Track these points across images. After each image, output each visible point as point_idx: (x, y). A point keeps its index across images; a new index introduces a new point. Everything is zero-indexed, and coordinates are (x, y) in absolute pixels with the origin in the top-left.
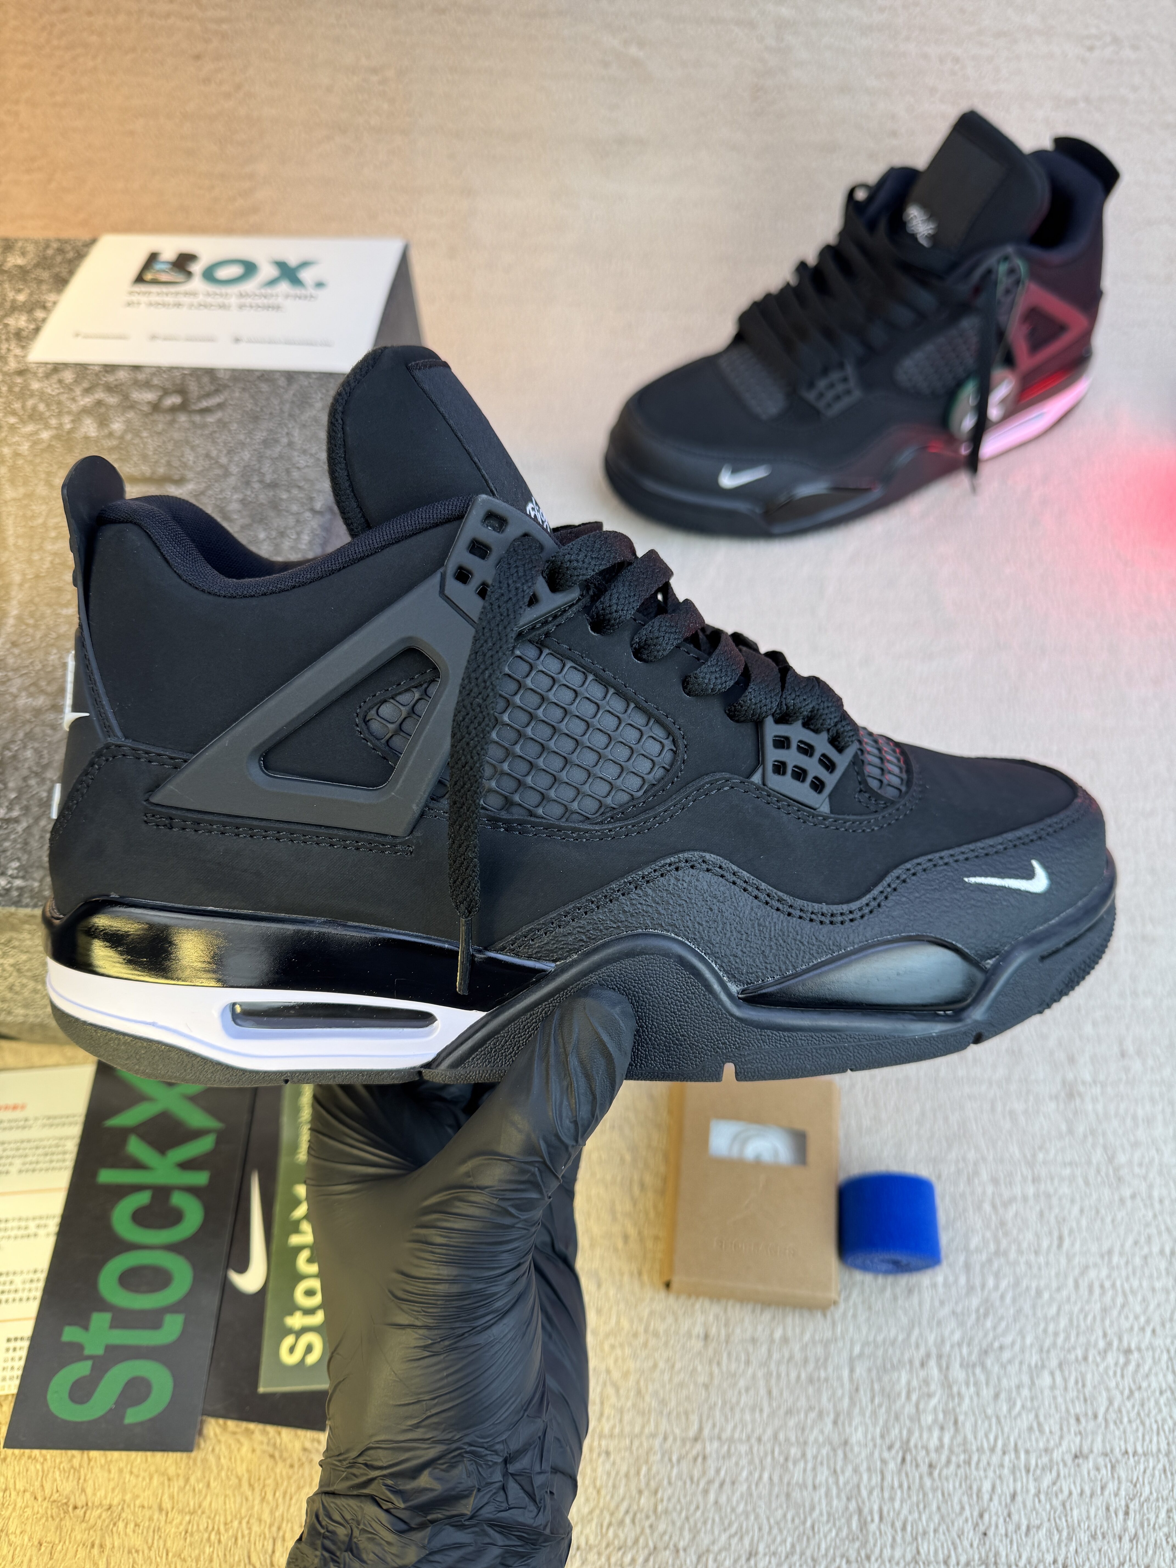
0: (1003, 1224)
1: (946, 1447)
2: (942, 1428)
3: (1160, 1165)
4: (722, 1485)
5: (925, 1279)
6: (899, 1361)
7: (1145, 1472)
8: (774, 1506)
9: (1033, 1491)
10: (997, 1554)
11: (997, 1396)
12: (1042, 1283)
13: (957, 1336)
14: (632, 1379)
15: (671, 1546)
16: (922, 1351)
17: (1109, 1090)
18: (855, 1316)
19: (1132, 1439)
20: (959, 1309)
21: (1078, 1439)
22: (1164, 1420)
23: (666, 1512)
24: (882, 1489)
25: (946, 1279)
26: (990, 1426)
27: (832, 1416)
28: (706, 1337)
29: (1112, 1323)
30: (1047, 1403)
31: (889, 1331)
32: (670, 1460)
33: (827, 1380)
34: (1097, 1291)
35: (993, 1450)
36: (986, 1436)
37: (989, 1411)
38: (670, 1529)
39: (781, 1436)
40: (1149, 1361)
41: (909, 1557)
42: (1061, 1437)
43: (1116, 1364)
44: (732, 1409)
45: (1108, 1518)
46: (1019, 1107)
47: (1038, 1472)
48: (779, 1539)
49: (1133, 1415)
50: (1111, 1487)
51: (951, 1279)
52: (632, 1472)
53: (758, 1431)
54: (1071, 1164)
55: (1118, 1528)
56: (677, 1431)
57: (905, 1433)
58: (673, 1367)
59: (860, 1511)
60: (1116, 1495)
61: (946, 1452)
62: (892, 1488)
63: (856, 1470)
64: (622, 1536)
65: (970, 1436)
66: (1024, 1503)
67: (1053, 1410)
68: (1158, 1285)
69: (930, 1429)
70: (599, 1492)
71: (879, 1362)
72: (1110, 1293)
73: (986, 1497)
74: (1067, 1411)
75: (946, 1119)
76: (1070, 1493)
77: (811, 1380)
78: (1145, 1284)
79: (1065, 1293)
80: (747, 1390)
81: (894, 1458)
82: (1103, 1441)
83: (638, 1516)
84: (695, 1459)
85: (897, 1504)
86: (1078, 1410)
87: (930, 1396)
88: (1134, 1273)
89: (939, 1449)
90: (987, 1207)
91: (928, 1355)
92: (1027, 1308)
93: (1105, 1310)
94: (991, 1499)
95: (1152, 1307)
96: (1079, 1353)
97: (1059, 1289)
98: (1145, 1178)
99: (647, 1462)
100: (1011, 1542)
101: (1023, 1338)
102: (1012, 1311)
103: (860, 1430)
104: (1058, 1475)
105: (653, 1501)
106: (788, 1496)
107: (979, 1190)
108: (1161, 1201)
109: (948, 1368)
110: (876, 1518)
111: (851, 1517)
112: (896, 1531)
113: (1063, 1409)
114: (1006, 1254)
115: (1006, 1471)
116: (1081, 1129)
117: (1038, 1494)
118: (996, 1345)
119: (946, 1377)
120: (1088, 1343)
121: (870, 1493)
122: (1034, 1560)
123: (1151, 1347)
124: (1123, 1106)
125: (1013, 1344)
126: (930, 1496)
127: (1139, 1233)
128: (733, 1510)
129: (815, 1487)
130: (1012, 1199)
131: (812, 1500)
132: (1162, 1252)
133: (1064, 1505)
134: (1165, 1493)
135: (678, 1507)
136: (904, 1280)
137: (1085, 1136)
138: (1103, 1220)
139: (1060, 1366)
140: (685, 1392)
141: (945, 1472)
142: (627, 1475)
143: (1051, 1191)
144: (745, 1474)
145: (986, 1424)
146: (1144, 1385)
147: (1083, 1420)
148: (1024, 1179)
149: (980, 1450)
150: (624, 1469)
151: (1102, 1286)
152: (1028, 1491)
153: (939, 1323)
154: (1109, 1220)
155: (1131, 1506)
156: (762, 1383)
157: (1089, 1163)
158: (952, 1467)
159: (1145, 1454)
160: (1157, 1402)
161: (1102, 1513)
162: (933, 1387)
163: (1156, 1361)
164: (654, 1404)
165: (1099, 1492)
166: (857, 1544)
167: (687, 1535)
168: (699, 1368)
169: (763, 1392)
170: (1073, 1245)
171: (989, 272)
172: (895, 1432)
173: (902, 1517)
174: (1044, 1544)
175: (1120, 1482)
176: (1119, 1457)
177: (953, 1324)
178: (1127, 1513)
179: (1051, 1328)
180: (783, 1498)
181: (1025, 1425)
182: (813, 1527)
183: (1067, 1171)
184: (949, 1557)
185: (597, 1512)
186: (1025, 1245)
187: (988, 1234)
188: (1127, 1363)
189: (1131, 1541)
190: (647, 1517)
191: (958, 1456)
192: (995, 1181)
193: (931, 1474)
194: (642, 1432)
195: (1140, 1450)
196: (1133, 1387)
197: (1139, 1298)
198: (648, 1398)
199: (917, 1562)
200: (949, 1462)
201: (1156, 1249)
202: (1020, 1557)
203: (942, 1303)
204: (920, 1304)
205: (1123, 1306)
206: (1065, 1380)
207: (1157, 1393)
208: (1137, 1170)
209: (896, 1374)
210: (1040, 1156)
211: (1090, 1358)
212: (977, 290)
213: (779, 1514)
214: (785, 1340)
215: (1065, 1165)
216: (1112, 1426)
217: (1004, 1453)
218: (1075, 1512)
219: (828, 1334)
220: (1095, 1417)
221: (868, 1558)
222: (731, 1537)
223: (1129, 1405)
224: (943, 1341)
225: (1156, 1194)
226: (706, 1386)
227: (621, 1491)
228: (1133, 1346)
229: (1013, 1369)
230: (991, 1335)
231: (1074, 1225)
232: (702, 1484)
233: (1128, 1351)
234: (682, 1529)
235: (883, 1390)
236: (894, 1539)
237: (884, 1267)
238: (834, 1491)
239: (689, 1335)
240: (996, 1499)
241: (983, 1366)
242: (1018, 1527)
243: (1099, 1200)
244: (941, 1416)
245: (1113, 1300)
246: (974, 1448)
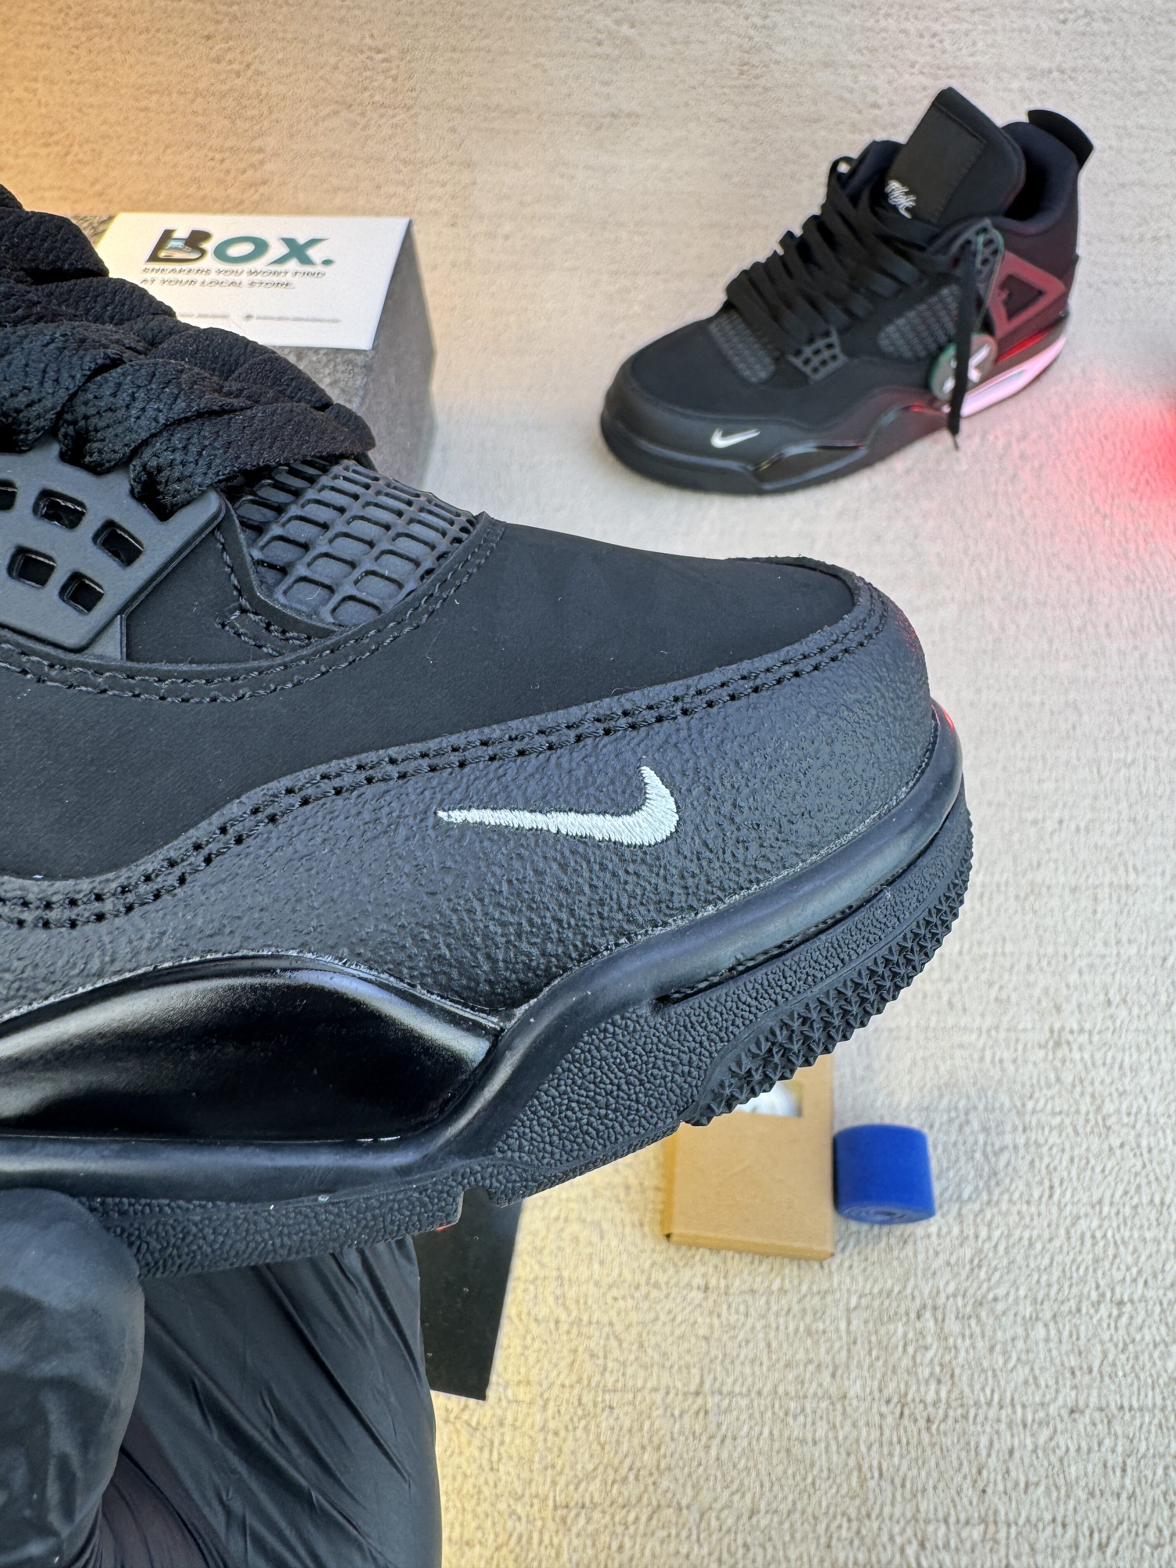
0: (995, 1174)
1: (944, 1400)
2: (939, 1382)
3: (1148, 1114)
4: (723, 1441)
5: (919, 1229)
6: (896, 1314)
7: (1141, 1427)
8: (775, 1462)
9: (1030, 1447)
10: (996, 1512)
11: (992, 1349)
12: (1035, 1233)
13: (951, 1288)
14: (634, 1331)
15: (674, 1503)
16: (918, 1301)
17: (1096, 1038)
18: (851, 1267)
19: (1126, 1392)
20: (953, 1260)
21: (1073, 1393)
22: (1159, 1375)
23: (669, 1468)
24: (881, 1445)
25: (940, 1229)
26: (986, 1379)
27: (831, 1368)
28: (707, 1288)
29: (1104, 1274)
30: (1042, 1356)
31: (885, 1282)
32: (672, 1415)
33: (824, 1332)
34: (1088, 1242)
35: (989, 1404)
36: (983, 1389)
37: (985, 1364)
38: (672, 1487)
39: (781, 1390)
40: (1142, 1314)
41: (909, 1515)
42: (1057, 1391)
43: (1110, 1316)
44: (732, 1362)
45: (1105, 1475)
46: (1007, 1055)
47: (1035, 1427)
48: (780, 1496)
49: (1128, 1368)
50: (1108, 1443)
51: (944, 1230)
52: (636, 1427)
53: (759, 1385)
54: (1060, 1113)
55: (1115, 1485)
56: (679, 1385)
57: (902, 1386)
58: (674, 1320)
59: (860, 1468)
60: (1113, 1451)
61: (943, 1406)
62: (891, 1443)
63: (854, 1425)
64: (626, 1493)
65: (967, 1390)
66: (1022, 1459)
67: (1048, 1364)
68: (1148, 1235)
69: (927, 1382)
70: (603, 1448)
71: (876, 1313)
72: (1102, 1244)
73: (984, 1453)
74: (1062, 1364)
75: (937, 1068)
76: (1068, 1450)
77: (809, 1332)
78: (1136, 1234)
79: (1057, 1243)
80: (748, 1342)
81: (893, 1413)
82: (1099, 1396)
83: (642, 1472)
84: (697, 1413)
85: (896, 1460)
86: (1073, 1364)
87: (926, 1348)
88: (1125, 1224)
89: (935, 1404)
90: (978, 1155)
91: (924, 1307)
92: (1019, 1259)
93: (1096, 1261)
94: (989, 1455)
95: (1143, 1258)
96: (1073, 1304)
97: (1050, 1240)
98: (1134, 1127)
99: (649, 1417)
100: (1010, 1499)
101: (1017, 1289)
102: (1005, 1262)
103: (859, 1383)
104: (1055, 1431)
105: (656, 1457)
106: (788, 1451)
107: (971, 1140)
108: (1150, 1151)
109: (943, 1320)
110: (876, 1475)
111: (850, 1473)
112: (895, 1488)
113: (1058, 1362)
114: (997, 1203)
115: (1003, 1426)
116: (1067, 1077)
117: (1035, 1451)
118: (990, 1296)
119: (942, 1329)
120: (1081, 1295)
121: (869, 1448)
122: (1033, 1519)
123: (1142, 1298)
124: (1110, 1055)
125: (1008, 1294)
126: (929, 1451)
127: (1129, 1182)
128: (735, 1466)
129: (815, 1443)
130: (1003, 1149)
131: (812, 1455)
132: (1152, 1201)
133: (1061, 1461)
134: (1162, 1449)
135: (681, 1463)
136: (899, 1229)
137: (1074, 1086)
138: (1093, 1169)
139: (1054, 1316)
140: (686, 1345)
141: (942, 1427)
142: (630, 1430)
143: (1041, 1140)
144: (746, 1428)
145: (983, 1376)
146: (1138, 1337)
147: (1078, 1373)
148: (1015, 1129)
149: (976, 1404)
150: (627, 1425)
151: (1093, 1237)
152: (1025, 1446)
153: (934, 1273)
154: (1098, 1169)
155: (1129, 1462)
156: (761, 1335)
157: (1078, 1112)
158: (950, 1421)
159: (1141, 1409)
160: (1151, 1356)
161: (1099, 1469)
162: (929, 1340)
163: (1149, 1314)
164: (657, 1357)
165: (1096, 1447)
166: (858, 1502)
167: (689, 1491)
168: (700, 1320)
169: (762, 1345)
170: (1063, 1194)
171: (968, 242)
172: (892, 1386)
173: (901, 1473)
174: (1042, 1503)
175: (1116, 1438)
176: (1116, 1412)
177: (947, 1276)
178: (1124, 1470)
179: (1044, 1278)
180: (783, 1454)
181: (1021, 1380)
182: (813, 1483)
183: (1057, 1120)
184: (949, 1514)
185: (601, 1468)
186: (1016, 1196)
187: (981, 1184)
188: (1120, 1316)
189: (1129, 1498)
190: (651, 1474)
191: (955, 1410)
192: (985, 1130)
193: (928, 1429)
194: (643, 1388)
195: (1135, 1405)
196: (1128, 1341)
197: (1131, 1248)
198: (650, 1351)
199: (917, 1521)
200: (946, 1416)
201: (1145, 1199)
202: (1019, 1515)
203: (937, 1254)
204: (915, 1255)
205: (1115, 1257)
206: (1059, 1332)
207: (1151, 1346)
208: (1125, 1120)
209: (892, 1327)
210: (1030, 1105)
211: (1084, 1310)
212: (956, 262)
213: (780, 1468)
214: (782, 1291)
215: (1053, 1114)
216: (1107, 1380)
217: (1001, 1407)
218: (1073, 1469)
219: (825, 1286)
220: (1090, 1370)
221: (869, 1516)
222: (732, 1494)
223: (1123, 1357)
224: (938, 1293)
225: (1144, 1143)
226: (706, 1339)
227: (625, 1447)
228: (1126, 1298)
229: (1006, 1321)
230: (985, 1286)
231: (1065, 1174)
232: (704, 1439)
233: (1121, 1303)
234: (684, 1485)
235: (880, 1342)
236: (894, 1496)
237: (879, 1218)
238: (834, 1447)
239: (689, 1285)
240: (994, 1454)
241: (978, 1318)
242: (1017, 1484)
243: (1088, 1149)
244: (937, 1369)
245: (1105, 1251)
246: (971, 1402)
